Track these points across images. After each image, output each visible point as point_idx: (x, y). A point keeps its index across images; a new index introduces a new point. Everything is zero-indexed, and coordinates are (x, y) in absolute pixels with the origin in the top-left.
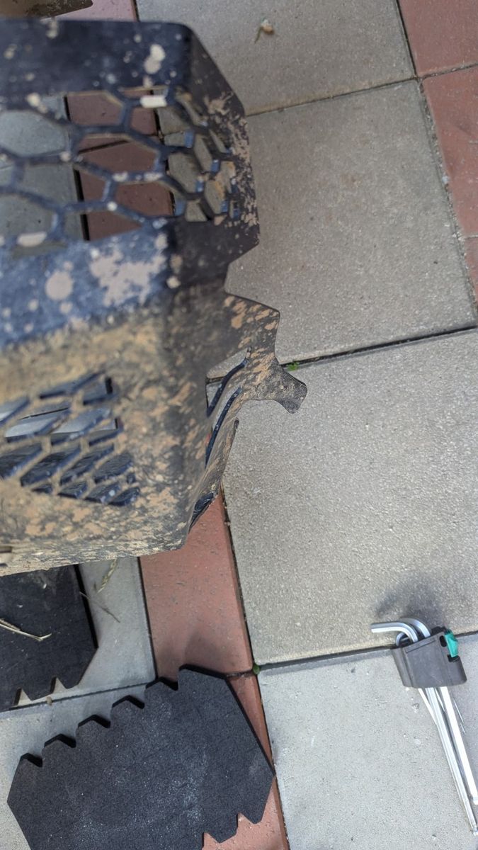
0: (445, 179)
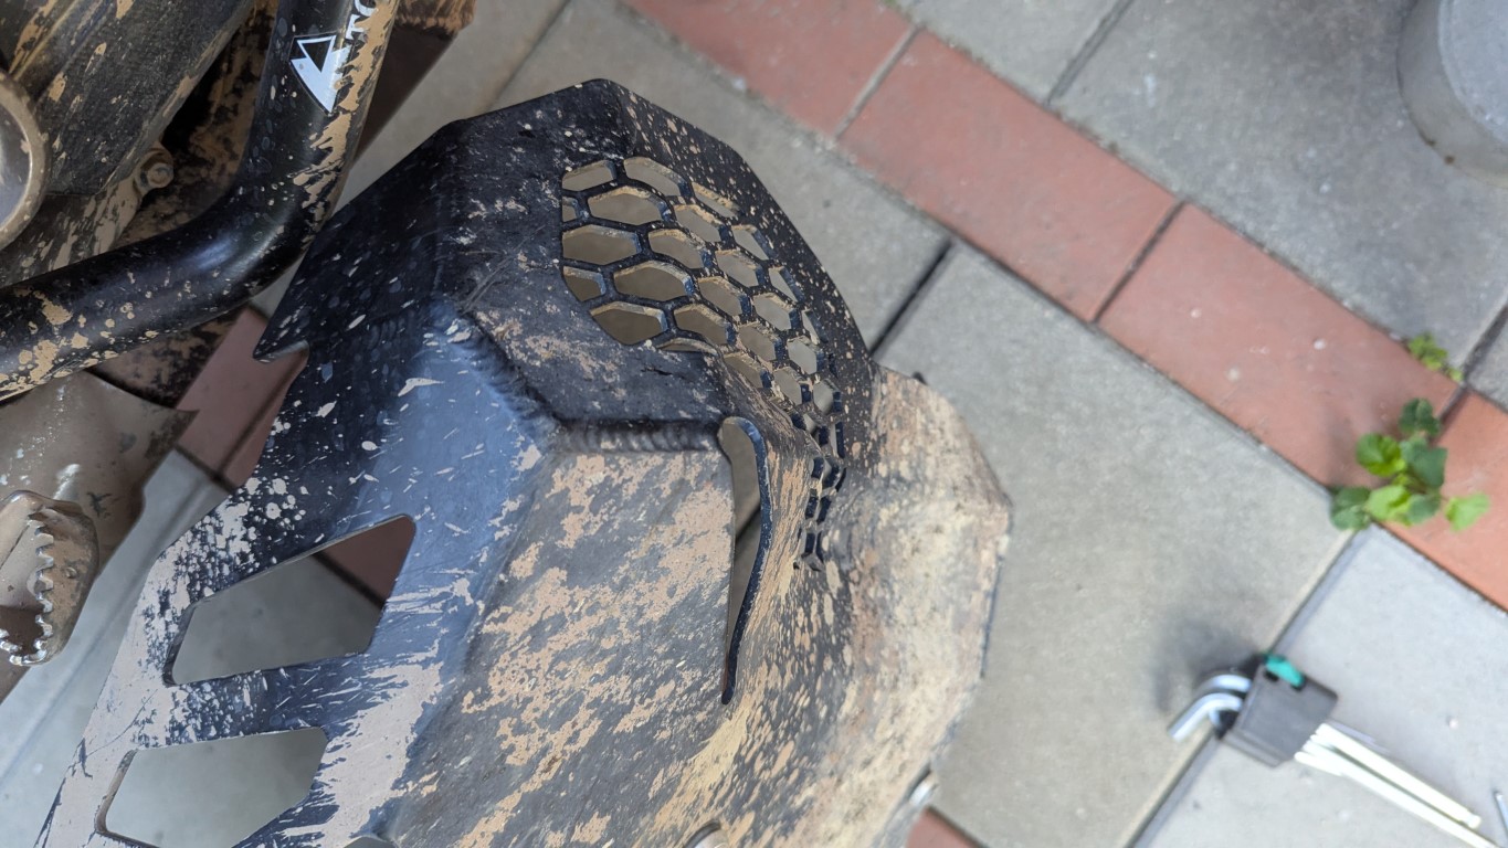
0: (739, 84)
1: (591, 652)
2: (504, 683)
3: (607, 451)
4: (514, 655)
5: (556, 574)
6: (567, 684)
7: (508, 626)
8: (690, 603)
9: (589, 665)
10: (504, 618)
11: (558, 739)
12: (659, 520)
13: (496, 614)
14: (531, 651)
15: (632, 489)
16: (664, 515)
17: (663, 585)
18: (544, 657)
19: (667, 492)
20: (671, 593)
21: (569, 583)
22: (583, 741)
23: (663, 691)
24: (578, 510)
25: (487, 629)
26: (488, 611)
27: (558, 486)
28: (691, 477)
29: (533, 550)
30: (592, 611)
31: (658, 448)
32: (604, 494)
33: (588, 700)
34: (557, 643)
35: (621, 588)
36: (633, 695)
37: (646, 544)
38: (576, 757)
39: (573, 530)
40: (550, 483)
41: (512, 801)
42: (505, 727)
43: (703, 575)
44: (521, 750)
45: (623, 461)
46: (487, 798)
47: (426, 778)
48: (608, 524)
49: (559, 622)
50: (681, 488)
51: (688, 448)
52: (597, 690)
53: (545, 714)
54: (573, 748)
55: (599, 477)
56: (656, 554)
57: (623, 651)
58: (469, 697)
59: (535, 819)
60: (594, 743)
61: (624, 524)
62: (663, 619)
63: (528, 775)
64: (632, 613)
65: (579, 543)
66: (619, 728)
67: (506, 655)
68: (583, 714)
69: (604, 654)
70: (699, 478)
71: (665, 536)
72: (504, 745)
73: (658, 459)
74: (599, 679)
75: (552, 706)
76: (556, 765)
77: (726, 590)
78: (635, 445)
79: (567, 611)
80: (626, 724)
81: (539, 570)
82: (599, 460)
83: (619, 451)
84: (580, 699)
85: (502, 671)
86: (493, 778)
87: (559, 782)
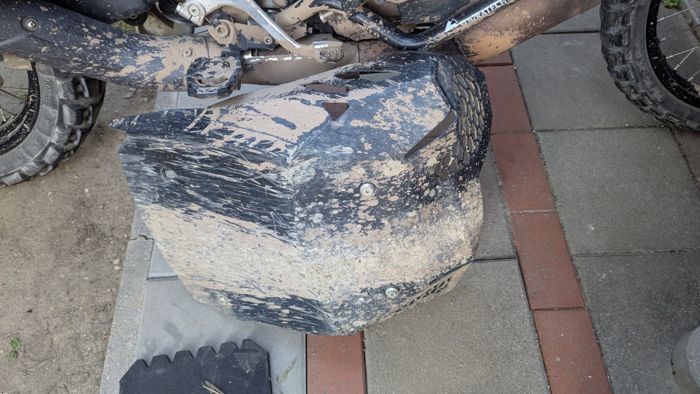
0: (500, 183)
1: (402, 115)
2: (388, 104)
3: (437, 89)
4: (394, 101)
5: (412, 96)
6: (394, 116)
7: (398, 95)
8: (421, 127)
9: (400, 117)
10: (400, 93)
11: (383, 123)
12: (432, 107)
13: (399, 92)
14: (396, 104)
15: (434, 98)
16: (434, 108)
17: (422, 119)
18: (397, 107)
19: (437, 105)
20: (421, 122)
21: (412, 100)
22: (384, 129)
23: (402, 138)
24: (425, 91)
25: (396, 92)
26: (399, 90)
27: (426, 85)
28: (443, 107)
29: (414, 89)
30: (409, 109)
31: (443, 98)
32: (430, 94)
33: (393, 123)
34: (401, 107)
35: (417, 111)
36: (398, 132)
37: (427, 109)
38: (381, 130)
39: (421, 93)
40: (426, 83)
41: (367, 124)
42: (380, 110)
43: (428, 125)
44: (377, 117)
45: (437, 93)
46: (365, 118)
47: (364, 103)
48: (426, 99)
49: (404, 105)
50: (440, 107)
51: (447, 104)
52: (395, 123)
53: (386, 116)
54: (383, 128)
55: (432, 91)
56: (426, 112)
57: (405, 122)
58: (383, 99)
59: (365, 132)
60: (386, 131)
61: (427, 102)
62: (415, 125)
63: (373, 123)
64: (413, 117)
65: (420, 96)
66: (390, 135)
67: (393, 99)
68: (390, 124)
69: (403, 118)
70: (444, 109)
71: (430, 111)
72: (377, 113)
73: (442, 99)
74: (398, 121)
75: (388, 116)
76: (378, 127)
77: (428, 133)
78: (441, 93)
79: (407, 104)
80: (392, 135)
81: (411, 93)
82: (435, 88)
83: (438, 91)
84: (392, 121)
85: (390, 101)
86: (369, 116)
87: (374, 130)
